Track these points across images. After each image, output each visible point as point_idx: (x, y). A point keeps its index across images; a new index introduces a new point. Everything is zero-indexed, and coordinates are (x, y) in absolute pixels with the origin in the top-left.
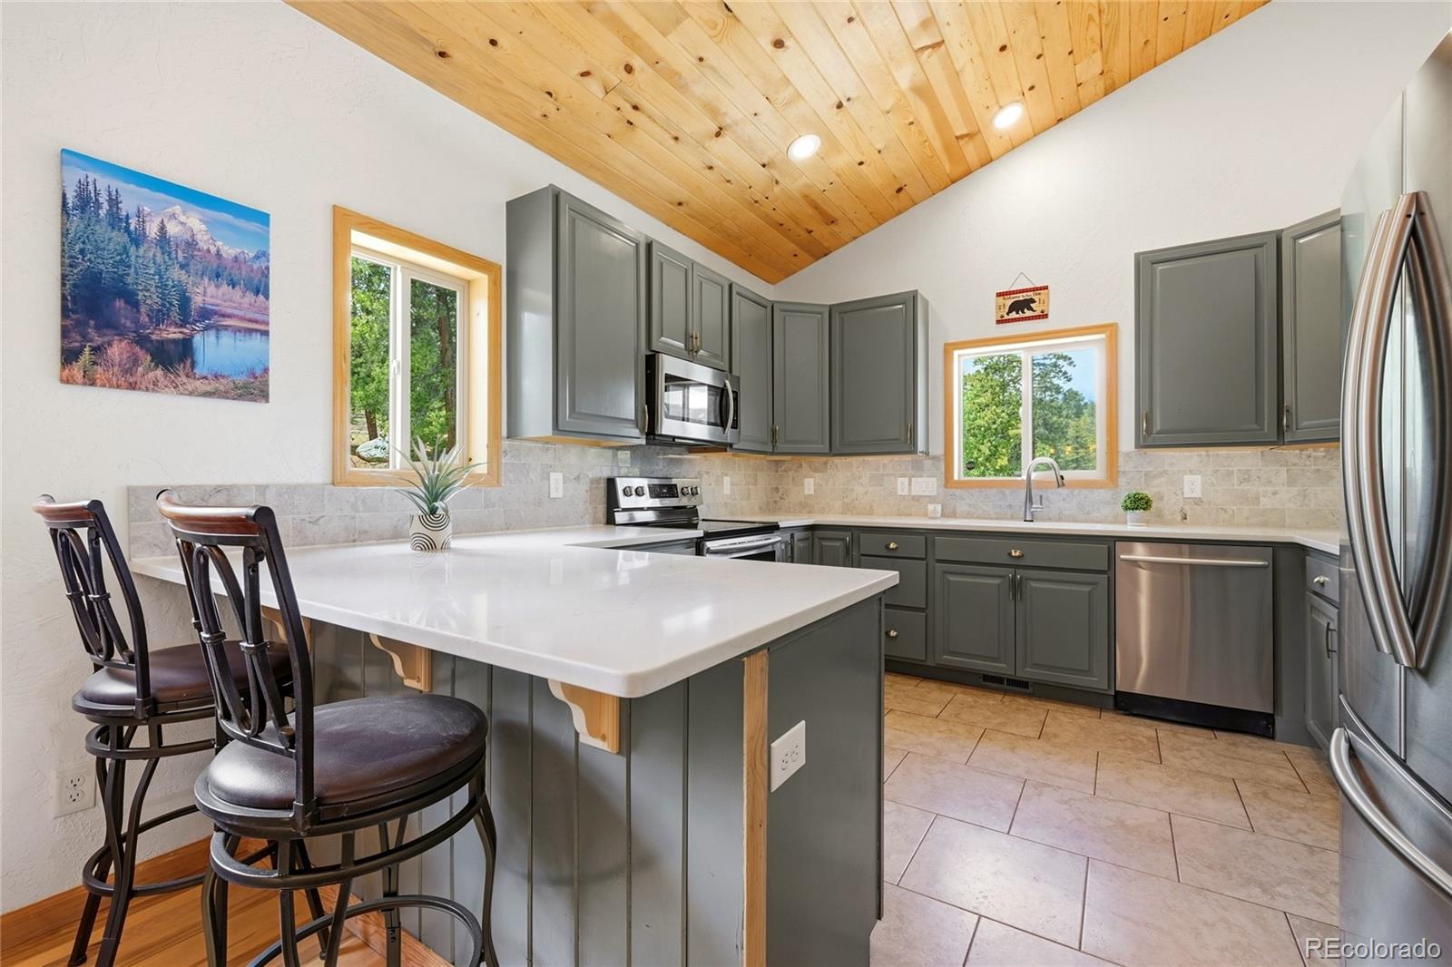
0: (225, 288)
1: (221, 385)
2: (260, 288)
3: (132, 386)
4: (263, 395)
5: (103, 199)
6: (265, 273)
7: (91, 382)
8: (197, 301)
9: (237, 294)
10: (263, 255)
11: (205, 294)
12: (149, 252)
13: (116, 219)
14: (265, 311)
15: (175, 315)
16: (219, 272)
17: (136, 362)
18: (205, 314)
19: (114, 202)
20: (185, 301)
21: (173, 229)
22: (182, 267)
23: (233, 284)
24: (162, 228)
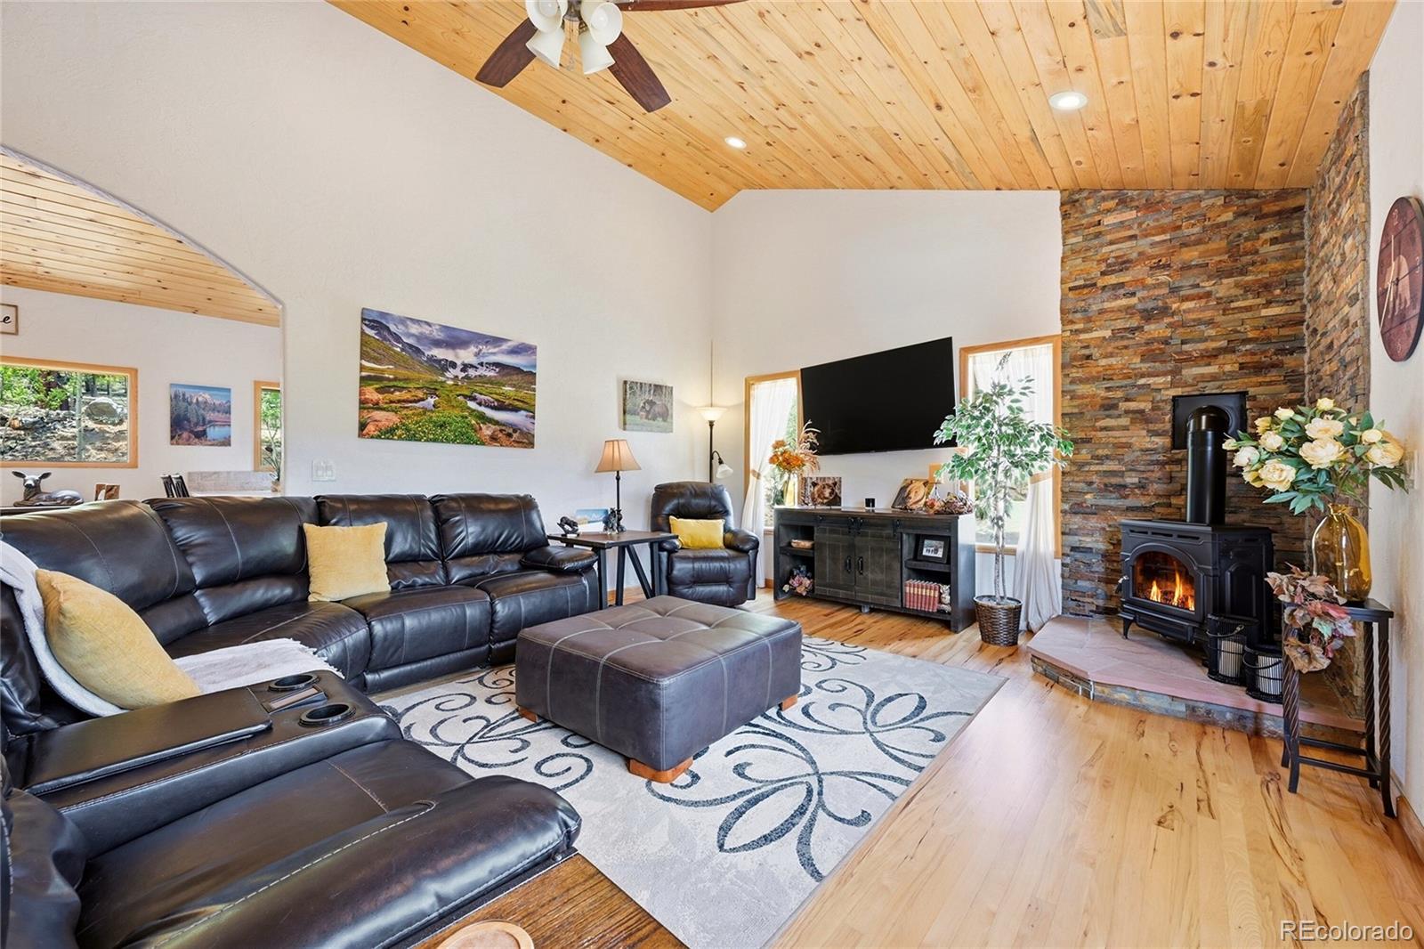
0: (216, 414)
1: (215, 442)
2: (228, 412)
3: (189, 444)
4: (230, 445)
5: (181, 395)
6: (230, 407)
7: (178, 444)
8: (208, 418)
9: (220, 415)
10: (229, 401)
11: (210, 416)
12: (194, 406)
13: (184, 399)
14: (229, 418)
15: (201, 424)
16: (214, 409)
17: (190, 437)
18: (210, 422)
19: (184, 395)
20: (204, 419)
21: (200, 399)
22: (204, 409)
23: (219, 412)
24: (197, 400)
